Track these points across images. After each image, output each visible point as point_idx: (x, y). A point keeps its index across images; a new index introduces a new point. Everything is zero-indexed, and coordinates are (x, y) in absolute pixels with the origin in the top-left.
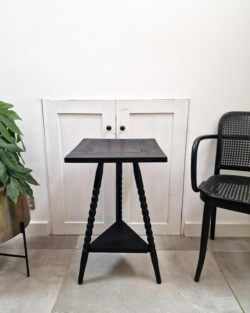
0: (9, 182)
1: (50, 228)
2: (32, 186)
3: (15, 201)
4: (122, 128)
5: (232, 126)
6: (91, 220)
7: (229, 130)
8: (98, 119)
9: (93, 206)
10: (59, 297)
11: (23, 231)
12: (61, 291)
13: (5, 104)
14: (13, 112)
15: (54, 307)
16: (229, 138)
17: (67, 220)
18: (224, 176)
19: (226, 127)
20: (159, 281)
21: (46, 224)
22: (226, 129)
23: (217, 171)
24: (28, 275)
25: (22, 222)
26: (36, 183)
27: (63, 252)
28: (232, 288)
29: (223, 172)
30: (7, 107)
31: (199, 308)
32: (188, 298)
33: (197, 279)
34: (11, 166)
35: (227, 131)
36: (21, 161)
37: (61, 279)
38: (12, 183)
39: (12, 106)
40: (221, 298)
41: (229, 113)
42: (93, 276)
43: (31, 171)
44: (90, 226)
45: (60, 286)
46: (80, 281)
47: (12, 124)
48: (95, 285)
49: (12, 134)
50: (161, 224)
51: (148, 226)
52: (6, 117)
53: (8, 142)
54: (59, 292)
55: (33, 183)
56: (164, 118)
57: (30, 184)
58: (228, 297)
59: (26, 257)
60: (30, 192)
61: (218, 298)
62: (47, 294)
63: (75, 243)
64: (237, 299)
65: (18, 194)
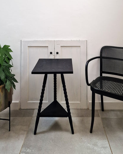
0: (6, 82)
1: (20, 105)
3: (9, 91)
4: (57, 53)
5: (106, 53)
6: (41, 100)
8: (46, 49)
9: (43, 93)
10: (25, 141)
11: (9, 106)
12: (26, 138)
15: (22, 146)
16: (105, 58)
18: (104, 77)
20: (73, 133)
21: (18, 103)
24: (10, 130)
25: (9, 101)
27: (26, 119)
28: (107, 136)
29: (104, 75)
33: (91, 132)
35: (104, 55)
36: (10, 71)
37: (26, 132)
39: (9, 46)
41: (104, 46)
42: (41, 130)
43: (14, 75)
44: (41, 103)
45: (25, 136)
46: (35, 133)
48: (42, 135)
50: (77, 102)
51: (67, 103)
52: (7, 51)
54: (25, 139)
55: (16, 81)
57: (14, 82)
58: (104, 140)
59: (9, 120)
60: (14, 86)
62: (19, 139)
64: (108, 142)
65: (10, 88)
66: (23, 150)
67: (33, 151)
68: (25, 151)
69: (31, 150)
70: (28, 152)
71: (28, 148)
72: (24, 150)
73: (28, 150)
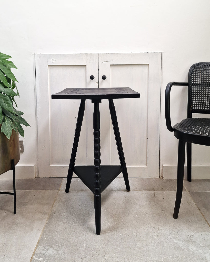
0: (4, 121)
1: (37, 171)
2: (23, 126)
3: (9, 137)
4: (104, 78)
5: (200, 75)
7: (197, 78)
8: (83, 70)
10: (44, 232)
11: (13, 168)
12: (46, 227)
13: (4, 55)
14: (10, 62)
15: (38, 242)
16: (199, 85)
17: (52, 163)
18: (196, 119)
19: (195, 76)
21: (33, 167)
22: (195, 78)
23: (189, 115)
24: (15, 213)
25: (13, 159)
26: (27, 124)
27: (48, 193)
30: (6, 57)
31: (179, 242)
32: (167, 233)
33: (176, 216)
34: (6, 107)
35: (196, 79)
37: (46, 216)
38: (6, 121)
39: (10, 57)
40: (200, 234)
41: (197, 64)
43: (22, 113)
45: (45, 222)
47: (9, 72)
48: (79, 221)
49: (9, 80)
50: (141, 166)
52: (5, 66)
53: (5, 87)
54: (44, 228)
55: (24, 123)
56: (140, 68)
59: (14, 194)
60: (21, 131)
61: (197, 234)
62: (32, 230)
63: (60, 185)
65: (11, 132)
66: (38, 251)
67: (60, 252)
68: (43, 252)
69: (56, 250)
70: (50, 256)
71: (51, 246)
72: (41, 250)
73: (50, 251)
